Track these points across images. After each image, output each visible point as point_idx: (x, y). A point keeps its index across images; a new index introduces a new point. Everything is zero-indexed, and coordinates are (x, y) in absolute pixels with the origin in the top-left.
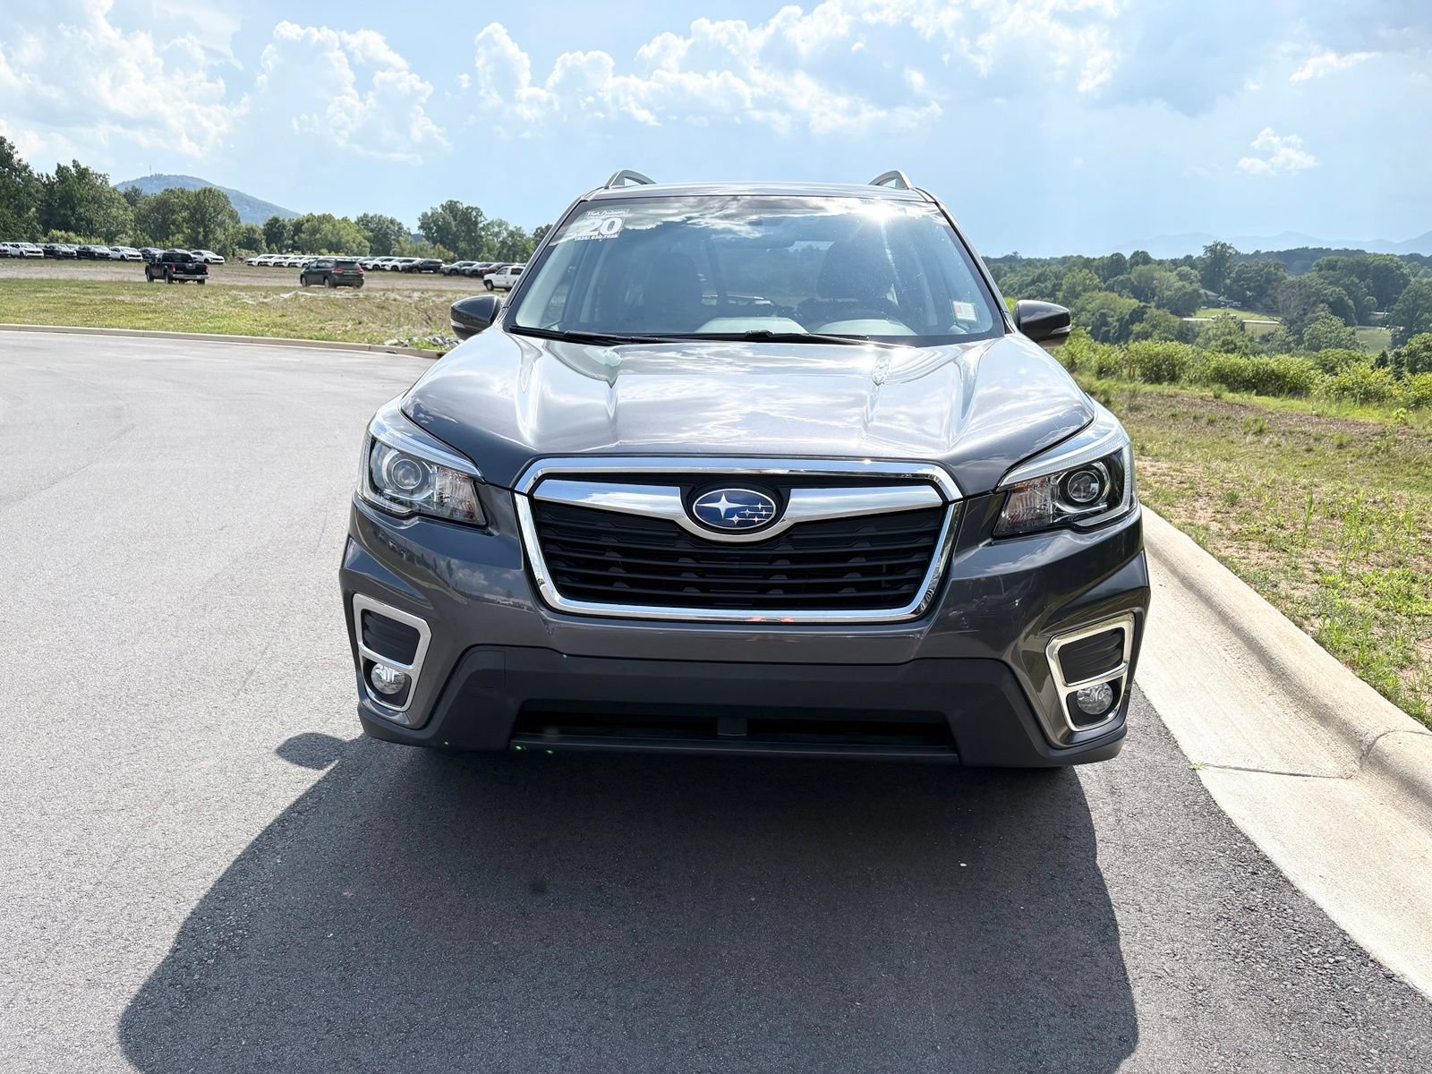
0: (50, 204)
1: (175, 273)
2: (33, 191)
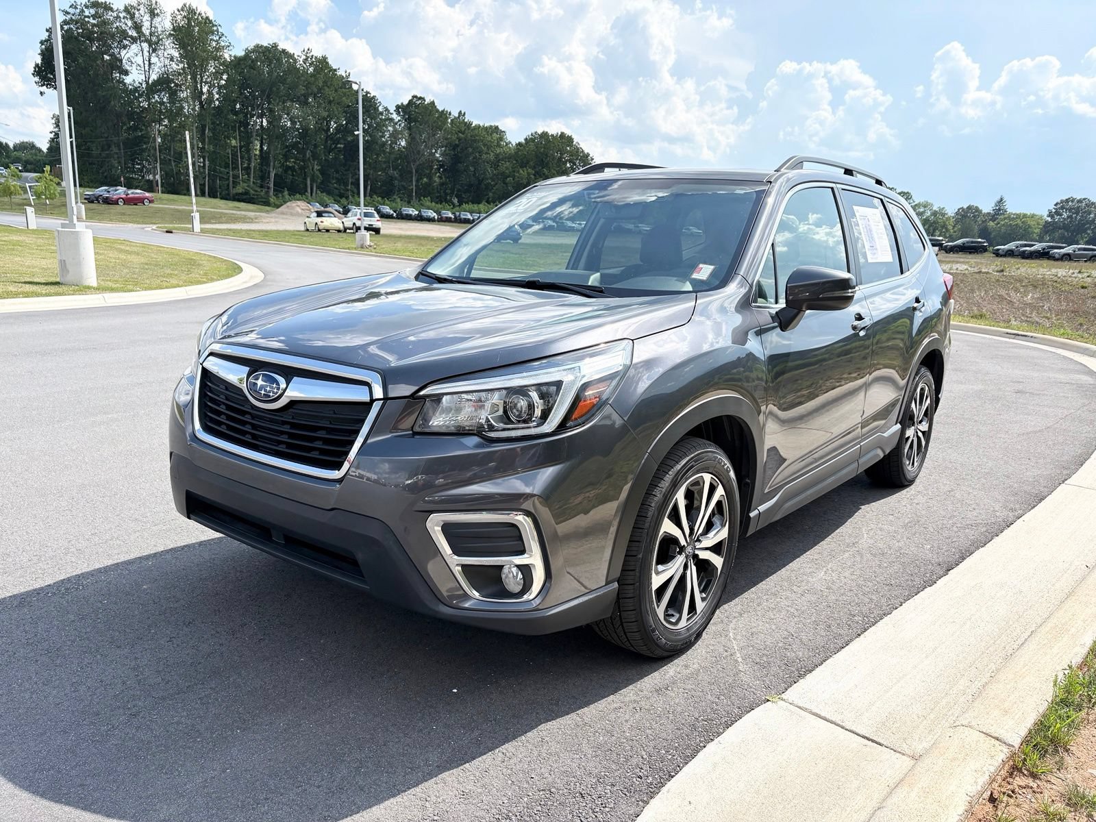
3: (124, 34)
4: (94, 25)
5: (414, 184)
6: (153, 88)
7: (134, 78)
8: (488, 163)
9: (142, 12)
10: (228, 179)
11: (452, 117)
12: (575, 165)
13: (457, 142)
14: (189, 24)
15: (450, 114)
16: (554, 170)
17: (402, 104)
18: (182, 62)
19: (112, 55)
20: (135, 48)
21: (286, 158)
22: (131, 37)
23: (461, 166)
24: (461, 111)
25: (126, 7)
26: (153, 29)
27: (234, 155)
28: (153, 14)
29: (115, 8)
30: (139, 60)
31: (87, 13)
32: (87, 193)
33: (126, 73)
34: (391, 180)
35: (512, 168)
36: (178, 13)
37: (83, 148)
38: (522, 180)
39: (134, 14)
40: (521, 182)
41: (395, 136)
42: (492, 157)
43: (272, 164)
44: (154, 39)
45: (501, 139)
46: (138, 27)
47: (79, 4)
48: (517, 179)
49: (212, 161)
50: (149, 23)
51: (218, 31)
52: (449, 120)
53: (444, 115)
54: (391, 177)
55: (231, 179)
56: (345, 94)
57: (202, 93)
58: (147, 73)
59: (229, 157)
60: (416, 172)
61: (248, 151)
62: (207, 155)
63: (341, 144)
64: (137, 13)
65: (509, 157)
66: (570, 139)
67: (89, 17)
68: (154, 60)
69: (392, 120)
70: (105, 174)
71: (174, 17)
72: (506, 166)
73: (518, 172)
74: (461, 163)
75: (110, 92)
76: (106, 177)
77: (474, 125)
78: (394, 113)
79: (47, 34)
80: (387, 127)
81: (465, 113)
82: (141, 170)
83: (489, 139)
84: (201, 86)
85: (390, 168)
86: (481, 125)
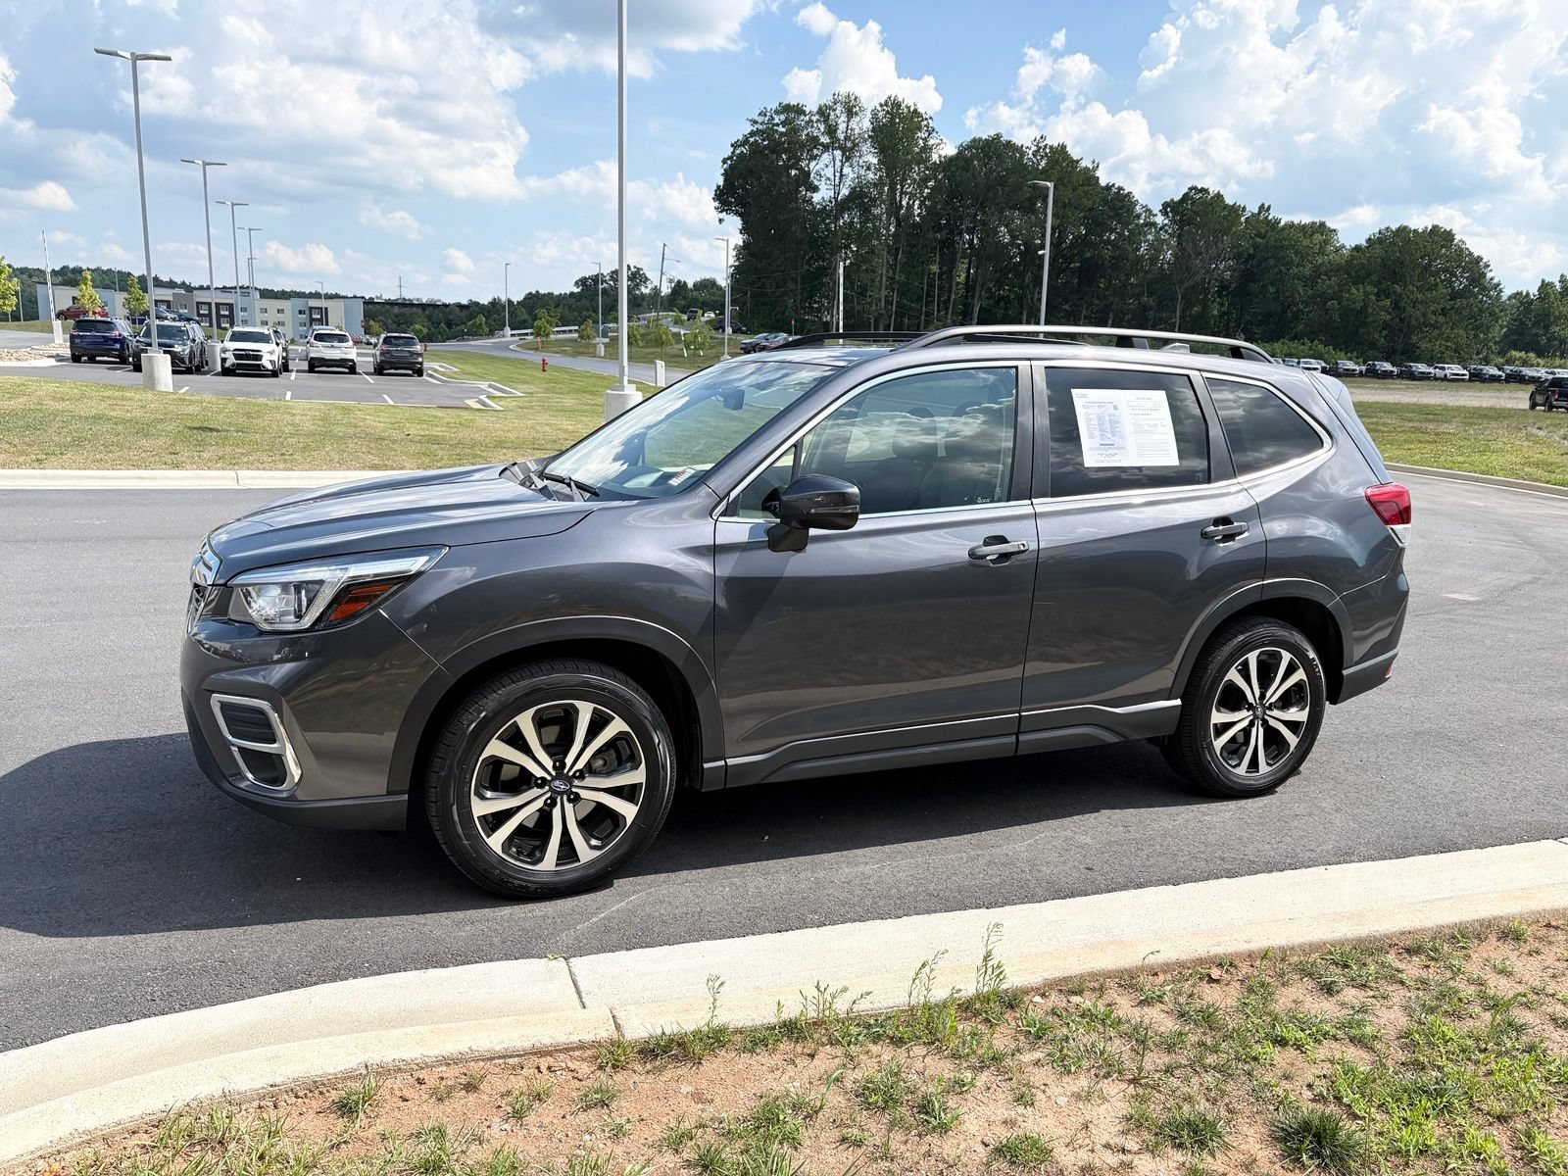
0: (1523, 323)
1: (1556, 400)
2: (1497, 310)
3: (814, 141)
4: (782, 134)
5: (1178, 315)
6: (842, 206)
7: (823, 195)
8: (1298, 279)
9: (838, 112)
10: (919, 318)
11: (1248, 214)
12: (1455, 276)
13: (1251, 251)
14: (892, 119)
15: (1244, 209)
16: (1413, 285)
17: (1172, 200)
18: (880, 170)
19: (801, 169)
20: (826, 157)
21: (1000, 284)
22: (822, 144)
23: (1254, 287)
24: (1263, 205)
25: (820, 108)
26: (849, 131)
27: (931, 285)
28: (850, 113)
29: (807, 110)
30: (829, 172)
31: (777, 121)
32: (744, 341)
33: (815, 189)
34: (1145, 311)
35: (1339, 286)
36: (879, 109)
37: (757, 285)
38: (1354, 303)
39: (829, 114)
40: (1352, 306)
41: (1156, 247)
42: (1307, 270)
43: (977, 294)
44: (849, 144)
45: (1326, 242)
46: (831, 131)
47: (769, 110)
48: (1345, 302)
49: (901, 294)
50: (845, 125)
51: (927, 126)
52: (1243, 219)
53: (1235, 211)
54: (1144, 306)
55: (923, 317)
56: (1086, 193)
57: (901, 207)
58: (837, 188)
59: (923, 288)
60: (1183, 298)
61: (951, 278)
62: (896, 287)
63: (1075, 262)
64: (832, 114)
65: (1336, 269)
66: (1449, 236)
67: (778, 125)
68: (847, 170)
69: (1154, 224)
70: (778, 317)
71: (875, 114)
72: (1327, 284)
73: (1348, 291)
74: (1254, 282)
75: (792, 215)
76: (778, 321)
77: (1282, 223)
78: (1159, 214)
79: (732, 149)
80: (1145, 236)
81: (1269, 207)
82: (819, 310)
83: (1306, 242)
84: (901, 198)
85: (1144, 293)
86: (1296, 223)
